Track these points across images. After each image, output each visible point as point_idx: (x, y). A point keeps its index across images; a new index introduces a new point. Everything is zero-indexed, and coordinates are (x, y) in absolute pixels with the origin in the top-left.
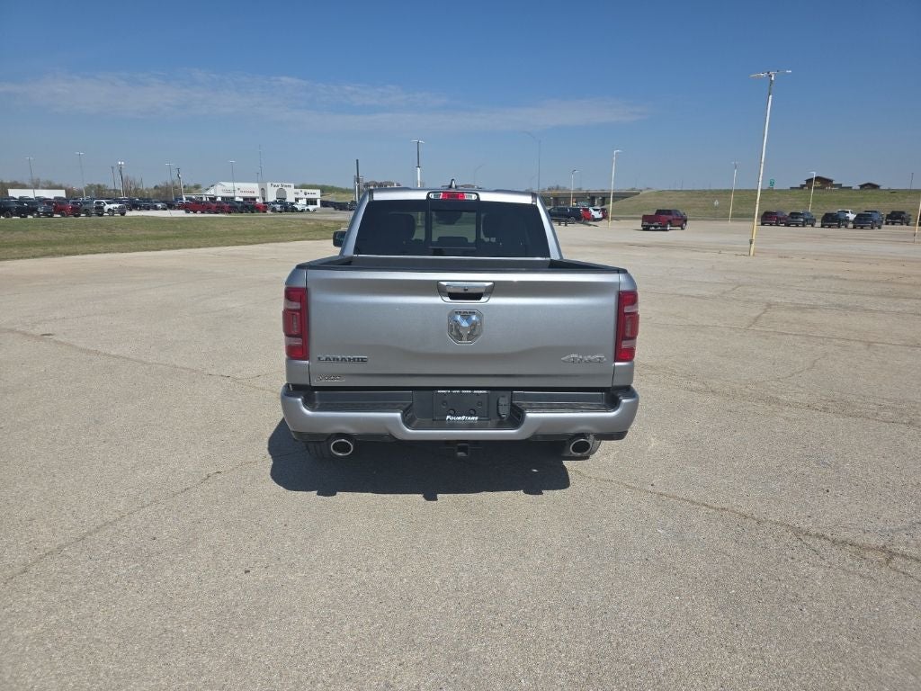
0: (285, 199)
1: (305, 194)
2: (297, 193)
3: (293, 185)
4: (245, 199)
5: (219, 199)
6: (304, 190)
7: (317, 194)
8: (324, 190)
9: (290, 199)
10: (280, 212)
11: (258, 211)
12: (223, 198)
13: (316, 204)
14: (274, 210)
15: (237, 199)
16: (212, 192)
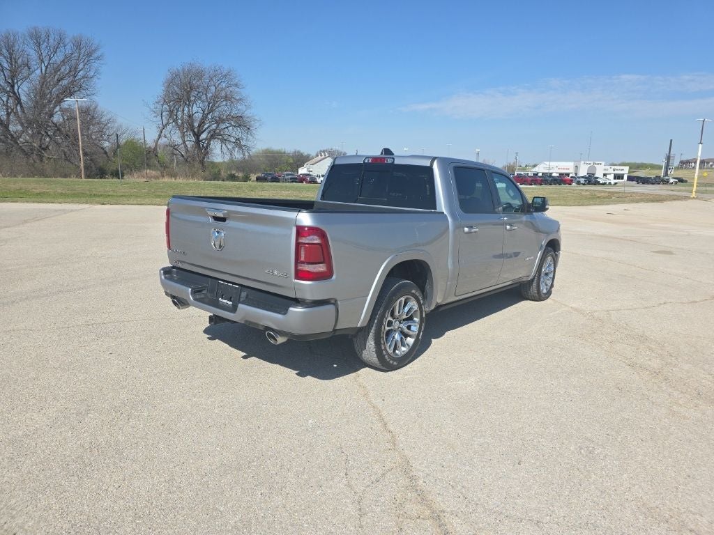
0: (594, 174)
1: (614, 170)
2: (607, 170)
3: (603, 163)
4: (560, 174)
5: (540, 175)
6: (613, 167)
7: (625, 170)
8: (634, 167)
9: (599, 174)
10: (584, 184)
11: (565, 184)
12: (543, 174)
13: (623, 179)
14: (579, 183)
15: (554, 175)
16: (536, 170)
